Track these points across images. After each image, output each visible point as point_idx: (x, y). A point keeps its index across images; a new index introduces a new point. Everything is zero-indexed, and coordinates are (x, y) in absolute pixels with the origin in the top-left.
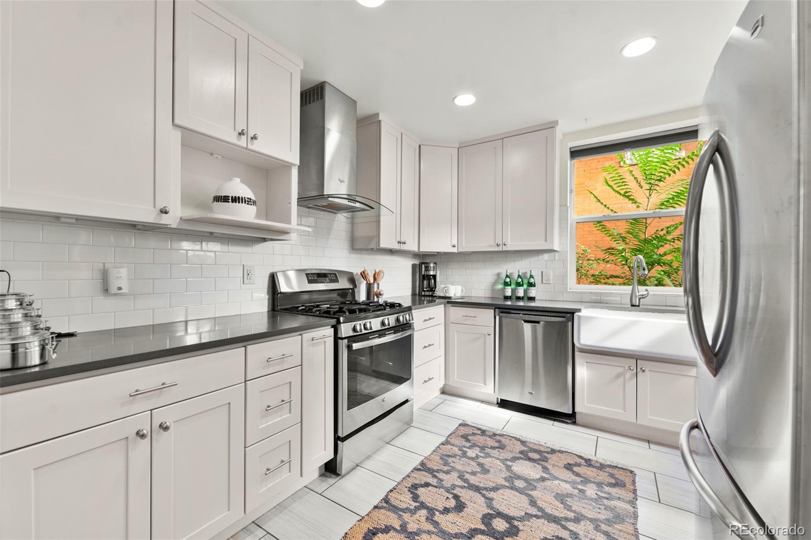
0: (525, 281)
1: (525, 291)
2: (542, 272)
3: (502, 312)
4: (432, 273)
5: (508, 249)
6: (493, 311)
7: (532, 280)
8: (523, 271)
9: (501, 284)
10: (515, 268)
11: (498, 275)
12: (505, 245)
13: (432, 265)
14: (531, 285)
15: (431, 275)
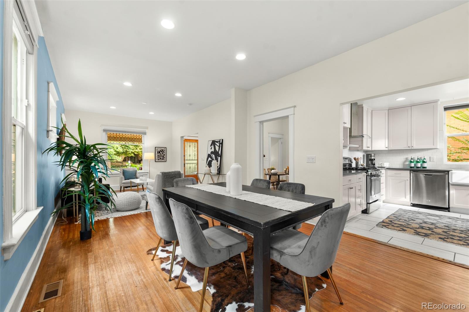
0: (421, 161)
1: (421, 165)
2: (430, 157)
3: (414, 172)
4: (373, 158)
5: (414, 148)
6: (409, 171)
7: (425, 160)
8: (420, 157)
9: (408, 162)
10: (416, 156)
11: (407, 159)
12: (413, 147)
13: (373, 155)
14: (424, 162)
15: (373, 159)
